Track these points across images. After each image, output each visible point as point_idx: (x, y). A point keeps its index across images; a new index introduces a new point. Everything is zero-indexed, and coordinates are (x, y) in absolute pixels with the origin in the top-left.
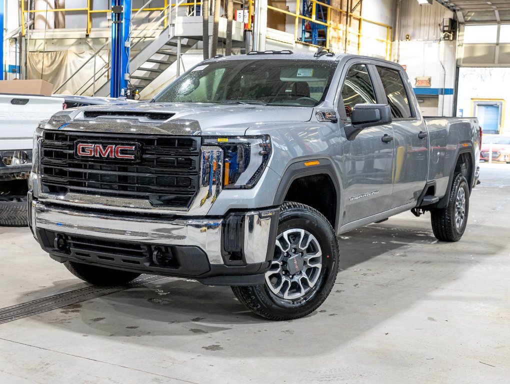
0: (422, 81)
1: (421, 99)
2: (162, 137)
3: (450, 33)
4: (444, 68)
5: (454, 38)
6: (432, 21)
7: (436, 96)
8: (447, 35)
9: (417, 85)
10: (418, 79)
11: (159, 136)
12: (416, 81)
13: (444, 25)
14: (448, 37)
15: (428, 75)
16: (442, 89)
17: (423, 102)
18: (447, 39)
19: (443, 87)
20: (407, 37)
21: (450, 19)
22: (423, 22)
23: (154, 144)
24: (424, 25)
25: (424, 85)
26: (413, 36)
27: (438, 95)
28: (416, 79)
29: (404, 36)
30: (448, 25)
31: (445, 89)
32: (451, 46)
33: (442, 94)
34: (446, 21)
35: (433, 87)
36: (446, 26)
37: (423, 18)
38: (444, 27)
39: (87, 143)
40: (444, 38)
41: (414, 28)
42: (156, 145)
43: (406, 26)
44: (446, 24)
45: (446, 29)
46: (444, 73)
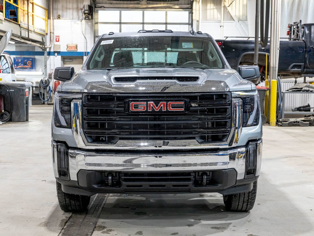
0: (71, 47)
1: (71, 59)
2: (204, 94)
3: (89, 14)
4: (85, 38)
5: (92, 18)
6: (75, 6)
7: (82, 57)
8: (87, 16)
9: (68, 49)
10: (68, 46)
11: (203, 94)
12: (67, 47)
13: (85, 9)
14: (88, 17)
15: (75, 43)
16: (85, 52)
17: (72, 61)
18: (87, 18)
19: (86, 51)
20: (59, 16)
21: (89, 5)
22: (68, 7)
23: (197, 99)
24: (70, 9)
25: (73, 50)
26: (63, 16)
27: (83, 57)
28: (67, 45)
29: (56, 16)
30: (87, 9)
31: (87, 52)
32: (90, 23)
33: (85, 56)
34: (86, 7)
35: (79, 51)
36: (86, 10)
37: (68, 4)
38: (85, 10)
39: (138, 101)
40: (85, 18)
41: (62, 10)
42: (198, 100)
43: (57, 9)
44: (86, 8)
45: (86, 12)
46: (86, 41)
